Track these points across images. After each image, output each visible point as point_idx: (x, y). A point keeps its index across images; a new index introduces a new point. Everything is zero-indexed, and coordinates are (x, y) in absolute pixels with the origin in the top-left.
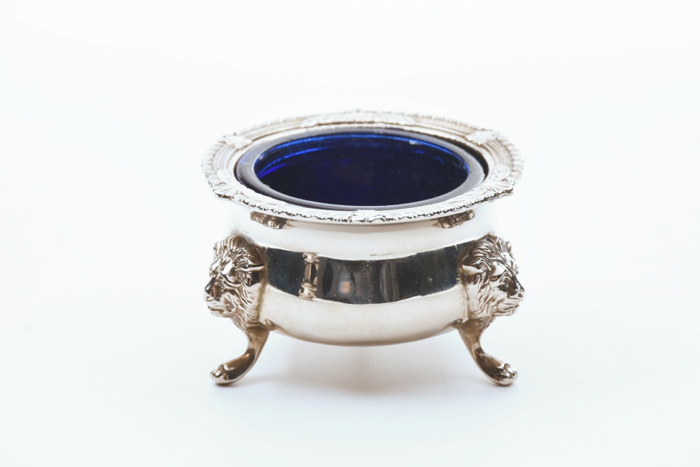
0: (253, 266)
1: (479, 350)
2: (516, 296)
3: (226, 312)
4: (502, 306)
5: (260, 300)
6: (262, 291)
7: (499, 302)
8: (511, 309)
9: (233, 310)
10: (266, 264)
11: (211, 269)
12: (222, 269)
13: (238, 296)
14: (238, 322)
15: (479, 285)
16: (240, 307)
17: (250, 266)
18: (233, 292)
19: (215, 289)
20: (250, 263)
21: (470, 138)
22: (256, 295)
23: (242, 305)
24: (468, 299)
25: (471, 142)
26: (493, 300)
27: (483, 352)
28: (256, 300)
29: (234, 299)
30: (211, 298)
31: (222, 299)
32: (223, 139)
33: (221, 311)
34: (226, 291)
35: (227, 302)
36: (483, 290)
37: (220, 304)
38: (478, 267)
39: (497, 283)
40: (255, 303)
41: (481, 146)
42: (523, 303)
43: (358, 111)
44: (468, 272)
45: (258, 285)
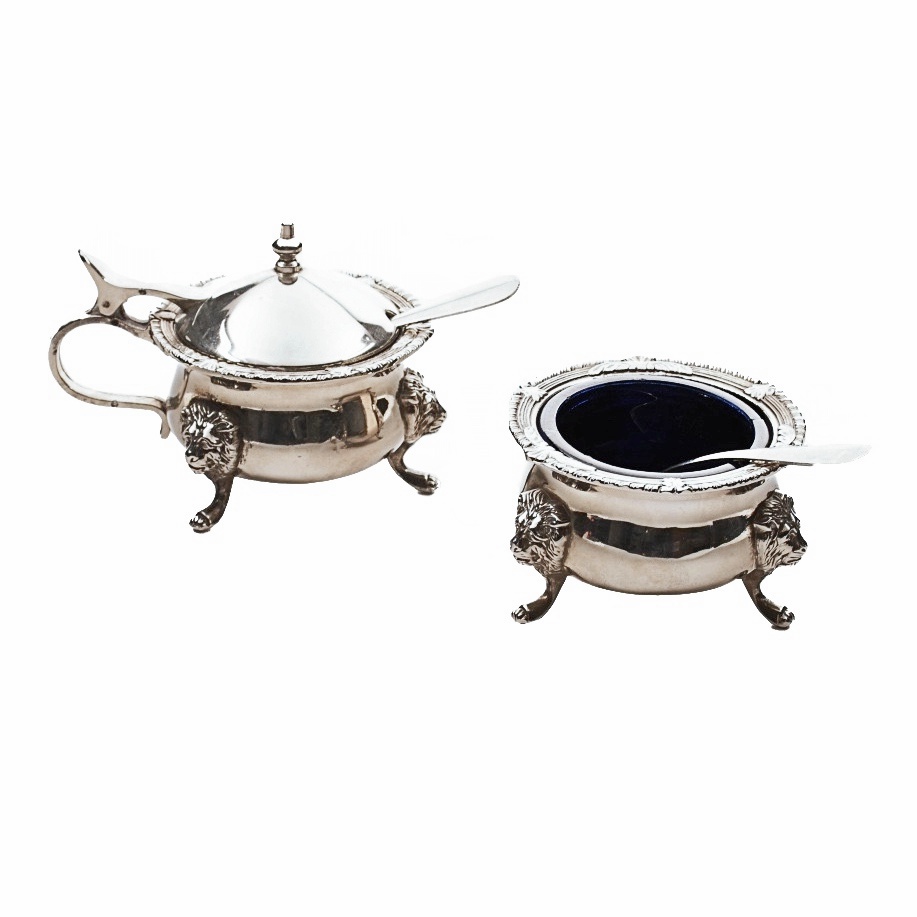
0: (560, 523)
1: (761, 595)
2: (800, 551)
3: (531, 562)
4: (786, 560)
5: (566, 553)
6: (567, 545)
7: (783, 556)
8: (794, 561)
9: (539, 560)
10: (573, 520)
11: (517, 521)
12: (530, 524)
13: (544, 548)
14: (540, 569)
15: (768, 541)
16: (546, 558)
17: (558, 522)
18: (540, 545)
19: (521, 541)
20: (557, 519)
21: (747, 391)
22: (562, 549)
23: (548, 556)
24: (757, 553)
25: (750, 395)
26: (779, 554)
27: (764, 597)
28: (561, 553)
29: (540, 551)
30: (519, 549)
31: (529, 550)
32: (520, 391)
33: (527, 561)
34: (533, 543)
35: (533, 553)
36: (771, 546)
37: (527, 555)
38: (768, 525)
39: (784, 539)
40: (561, 556)
41: (760, 400)
42: (805, 556)
43: (638, 358)
44: (759, 529)
45: (564, 539)
